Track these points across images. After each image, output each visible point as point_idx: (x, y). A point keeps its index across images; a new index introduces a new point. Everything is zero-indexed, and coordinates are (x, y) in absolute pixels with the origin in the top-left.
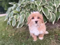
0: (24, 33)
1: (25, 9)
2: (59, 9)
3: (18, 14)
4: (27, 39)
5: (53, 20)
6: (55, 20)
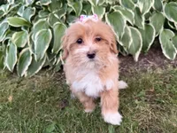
0: (48, 90)
1: (50, 15)
2: (150, 19)
5: (137, 50)
6: (140, 49)
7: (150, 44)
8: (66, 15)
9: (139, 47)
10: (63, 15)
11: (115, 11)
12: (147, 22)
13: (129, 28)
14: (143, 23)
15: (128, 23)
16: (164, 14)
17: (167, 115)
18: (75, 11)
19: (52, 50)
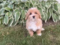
3: (11, 11)
7: (49, 18)
9: (46, 18)
10: (23, 8)
11: (40, 7)
12: (48, 11)
13: (44, 13)
14: (47, 11)
15: (43, 11)
16: (53, 9)
18: (28, 6)
19: (21, 18)
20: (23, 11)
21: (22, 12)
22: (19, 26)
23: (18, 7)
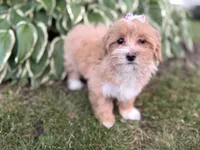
1: (10, 10)
4: (36, 139)
8: (35, 13)
10: (30, 12)
11: (96, 11)
17: (159, 133)
18: (46, 8)
19: (16, 60)
20: (26, 26)
21: (18, 32)
22: (11, 92)
23: (9, 7)
